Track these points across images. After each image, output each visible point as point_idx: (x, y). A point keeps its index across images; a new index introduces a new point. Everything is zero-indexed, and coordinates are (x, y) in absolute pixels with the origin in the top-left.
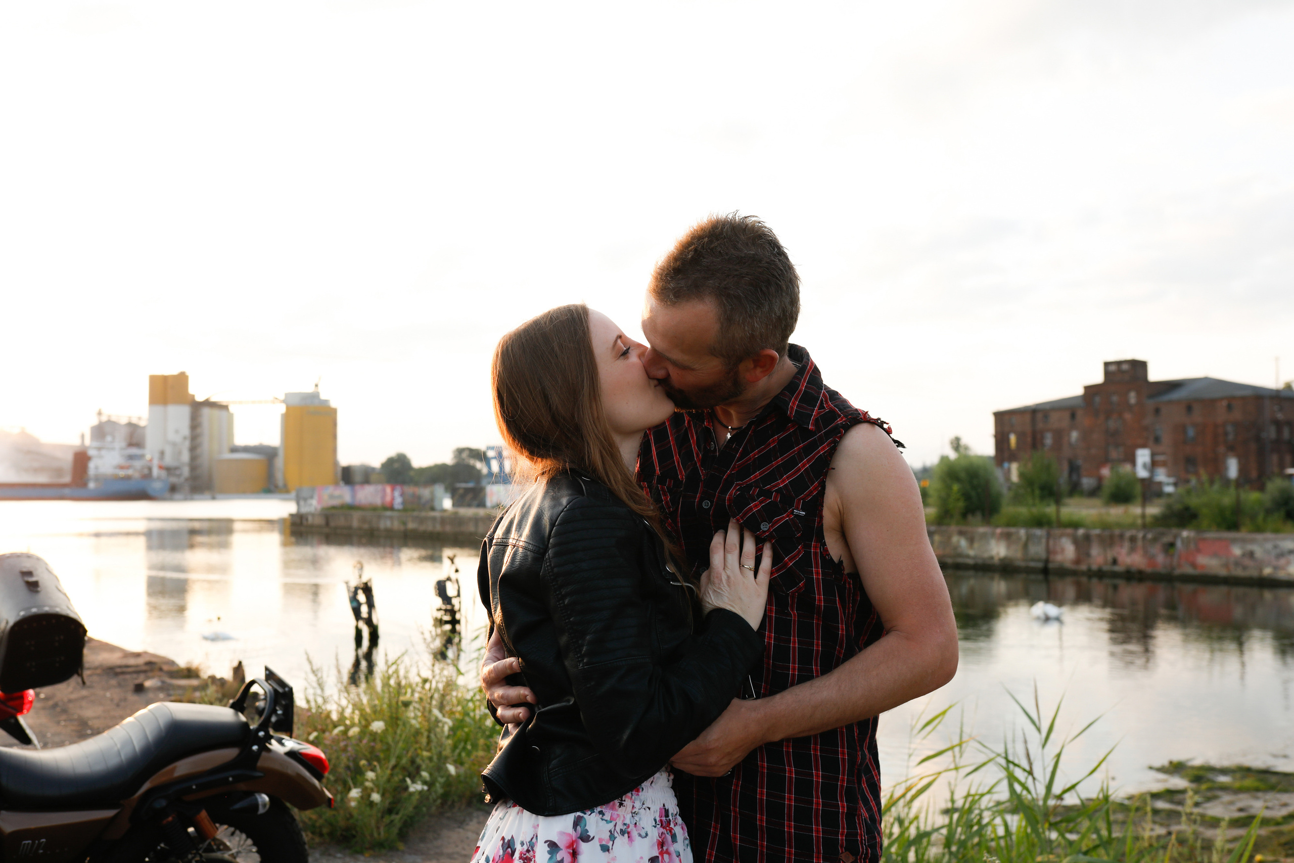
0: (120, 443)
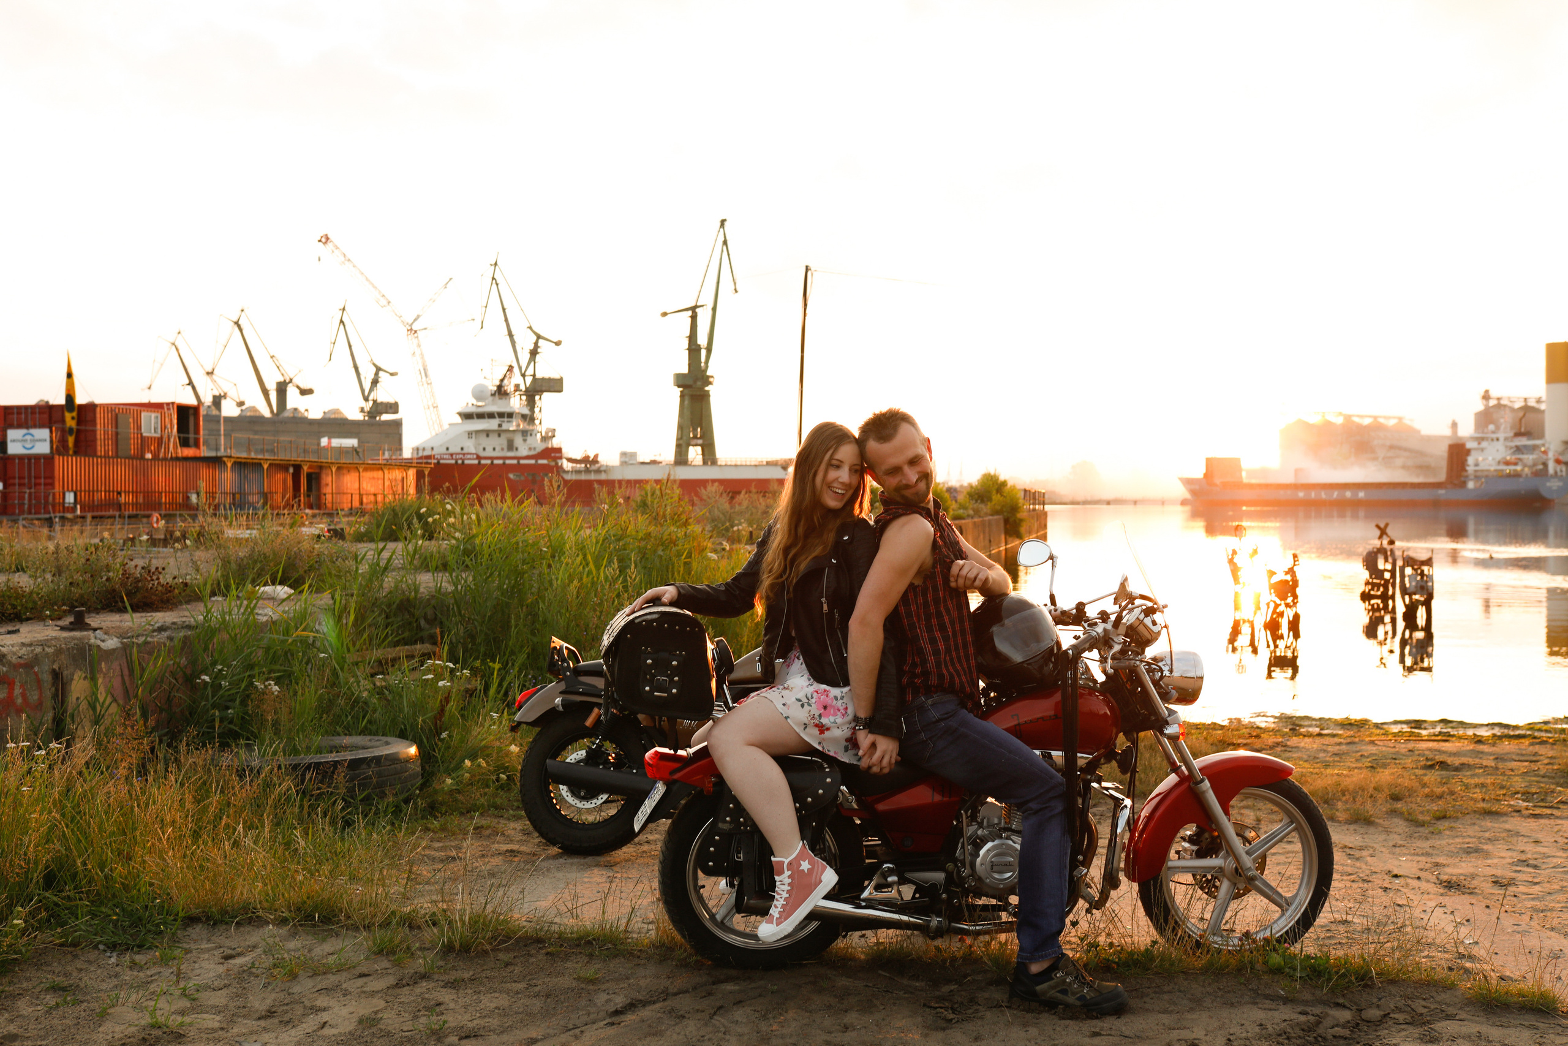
0: (1505, 432)
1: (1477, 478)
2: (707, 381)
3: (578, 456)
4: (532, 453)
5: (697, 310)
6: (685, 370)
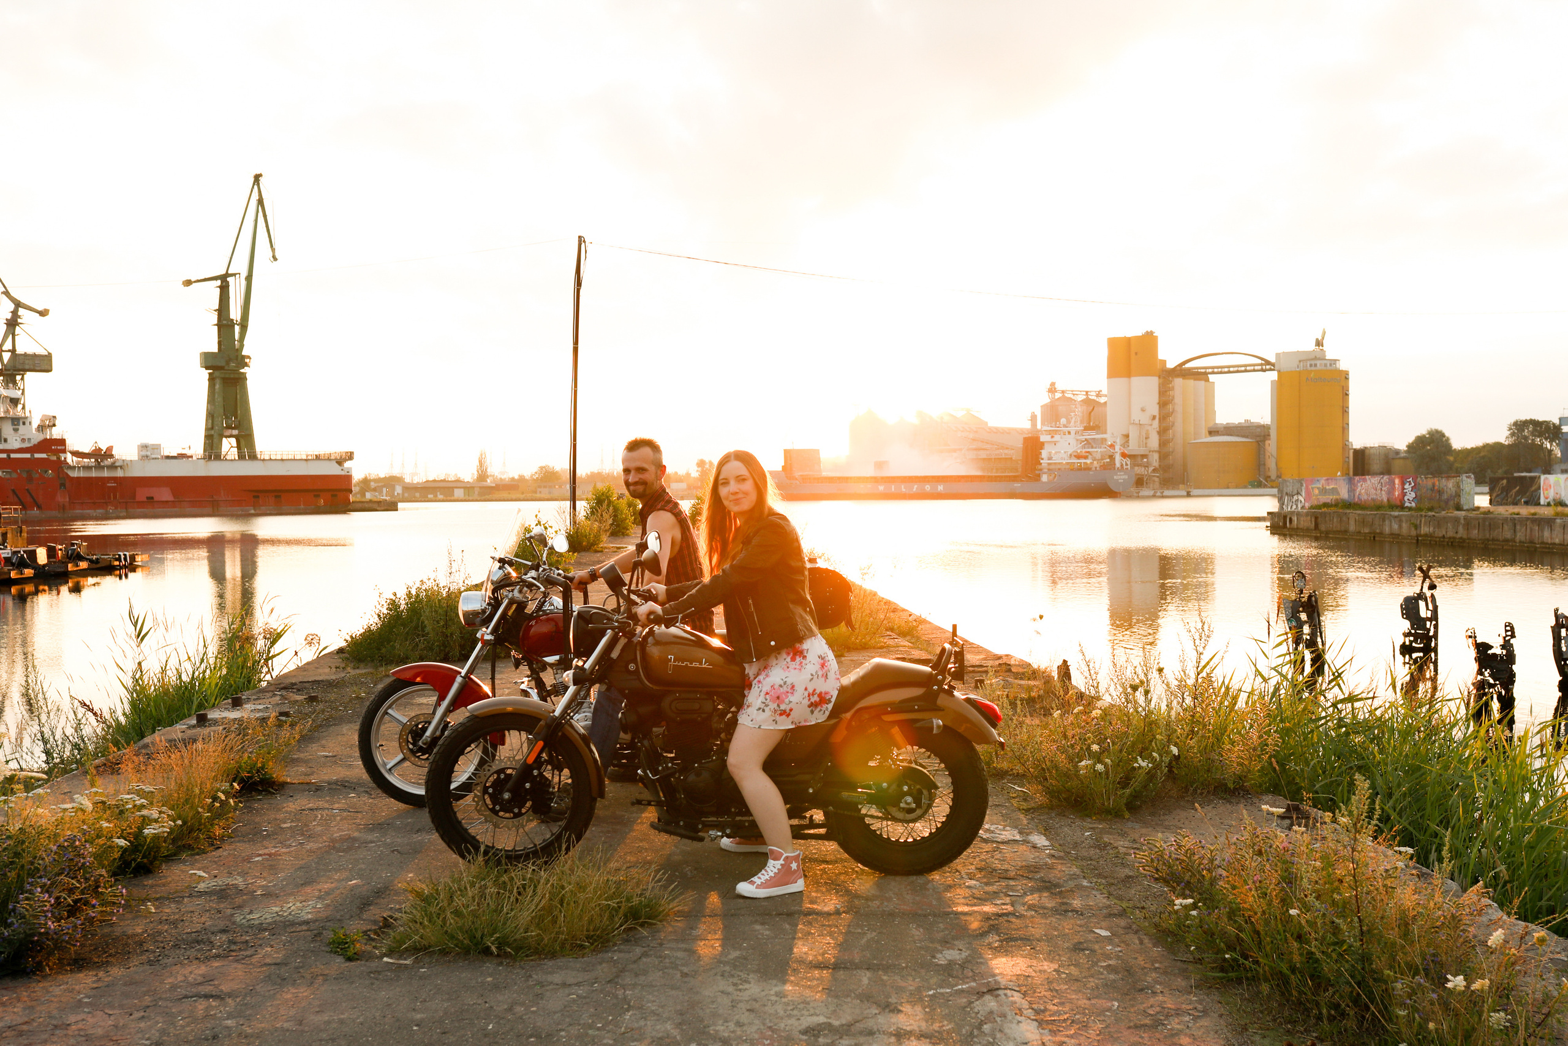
0: (1076, 426)
1: (1051, 471)
2: (242, 361)
3: (87, 449)
4: (26, 445)
5: (230, 280)
6: (214, 348)
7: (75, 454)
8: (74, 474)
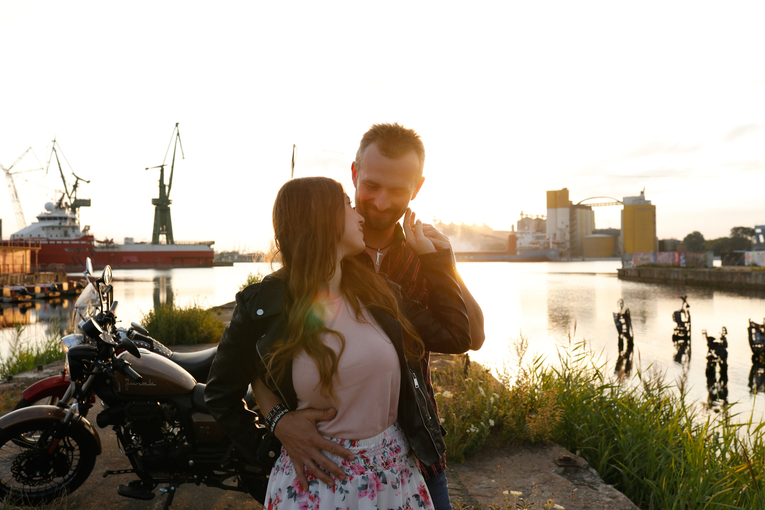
0: (532, 230)
1: (521, 250)
2: (169, 202)
3: (102, 240)
4: (78, 238)
5: (164, 167)
6: (157, 196)
7: (98, 242)
8: (97, 250)
